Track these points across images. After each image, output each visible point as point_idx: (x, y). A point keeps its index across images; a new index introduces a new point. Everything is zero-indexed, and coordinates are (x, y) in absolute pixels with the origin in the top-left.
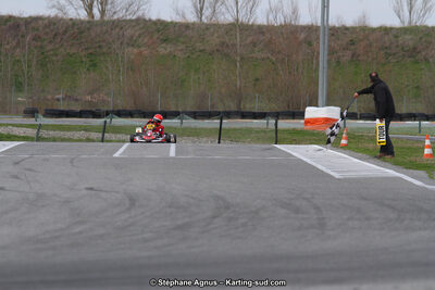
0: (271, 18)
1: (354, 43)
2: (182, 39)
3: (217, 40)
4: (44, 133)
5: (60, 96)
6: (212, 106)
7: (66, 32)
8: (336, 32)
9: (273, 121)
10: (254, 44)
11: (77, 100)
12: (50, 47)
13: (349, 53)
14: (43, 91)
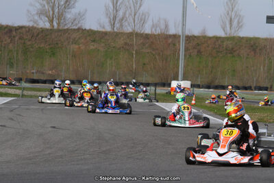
0: (153, 30)
1: (198, 45)
2: (102, 40)
3: (123, 42)
4: (25, 93)
5: (34, 71)
6: (119, 79)
7: (38, 35)
8: (189, 39)
9: (153, 88)
10: (144, 44)
11: (43, 73)
12: (29, 43)
13: (196, 51)
14: (25, 68)
